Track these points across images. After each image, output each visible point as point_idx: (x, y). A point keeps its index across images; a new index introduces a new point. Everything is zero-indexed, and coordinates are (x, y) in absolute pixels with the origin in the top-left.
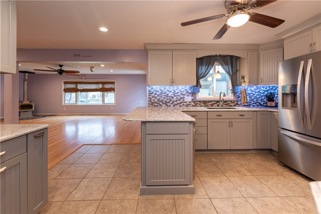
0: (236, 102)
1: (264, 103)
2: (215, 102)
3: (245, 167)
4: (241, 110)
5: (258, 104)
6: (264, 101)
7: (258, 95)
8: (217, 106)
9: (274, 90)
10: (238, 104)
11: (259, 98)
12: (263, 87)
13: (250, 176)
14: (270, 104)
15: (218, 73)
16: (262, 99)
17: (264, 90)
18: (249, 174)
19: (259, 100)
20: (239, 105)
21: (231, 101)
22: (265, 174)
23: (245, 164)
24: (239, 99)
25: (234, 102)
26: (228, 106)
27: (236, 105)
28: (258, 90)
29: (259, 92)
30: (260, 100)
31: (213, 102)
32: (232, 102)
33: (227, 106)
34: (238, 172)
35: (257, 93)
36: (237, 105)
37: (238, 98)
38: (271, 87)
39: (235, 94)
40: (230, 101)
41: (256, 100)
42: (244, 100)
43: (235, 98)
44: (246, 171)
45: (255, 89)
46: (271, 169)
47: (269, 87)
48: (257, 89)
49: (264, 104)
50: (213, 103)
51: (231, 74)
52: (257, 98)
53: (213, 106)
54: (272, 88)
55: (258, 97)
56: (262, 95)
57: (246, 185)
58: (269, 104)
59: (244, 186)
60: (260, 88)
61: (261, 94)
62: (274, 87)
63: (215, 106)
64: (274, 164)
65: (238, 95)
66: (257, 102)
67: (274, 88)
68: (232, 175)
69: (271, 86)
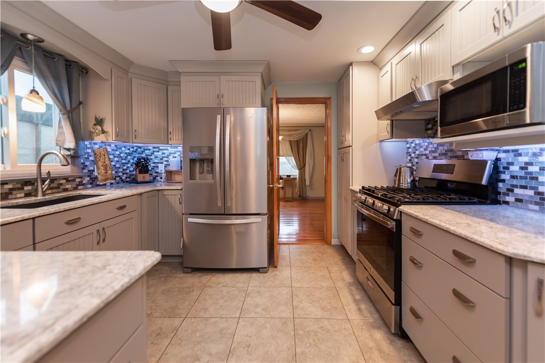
0: (78, 180)
1: (126, 178)
2: (19, 186)
3: (157, 314)
4: (120, 196)
5: (118, 179)
6: (127, 173)
7: (118, 161)
8: (23, 195)
9: (139, 153)
10: (83, 185)
11: (119, 168)
12: (125, 147)
13: (183, 324)
14: (142, 178)
15: (34, 93)
16: (123, 170)
17: (126, 153)
18: (177, 322)
19: (120, 172)
20: (85, 187)
21: (67, 179)
22: (192, 301)
23: (151, 309)
24: (84, 171)
25: (74, 180)
26: (59, 190)
27: (78, 185)
28: (118, 153)
29: (119, 156)
30: (122, 172)
31: (10, 186)
32: (70, 181)
33: (56, 191)
34: (159, 334)
35: (117, 157)
36: (82, 187)
37: (83, 169)
38: (135, 148)
39: (76, 160)
40: (64, 179)
41: (116, 172)
42: (106, 173)
43: (75, 169)
44: (167, 322)
45: (113, 150)
46: (187, 287)
47: (133, 148)
48: (116, 150)
49: (128, 179)
50: (10, 189)
51: (69, 108)
52: (116, 168)
53: (10, 197)
54: (137, 150)
55: (118, 166)
56: (124, 161)
57: (199, 347)
58: (140, 177)
59: (199, 352)
60: (121, 149)
61: (122, 159)
62: (140, 148)
63: (18, 196)
64: (179, 277)
65: (82, 161)
66: (116, 177)
67: (139, 150)
68: (161, 353)
69: (135, 146)
